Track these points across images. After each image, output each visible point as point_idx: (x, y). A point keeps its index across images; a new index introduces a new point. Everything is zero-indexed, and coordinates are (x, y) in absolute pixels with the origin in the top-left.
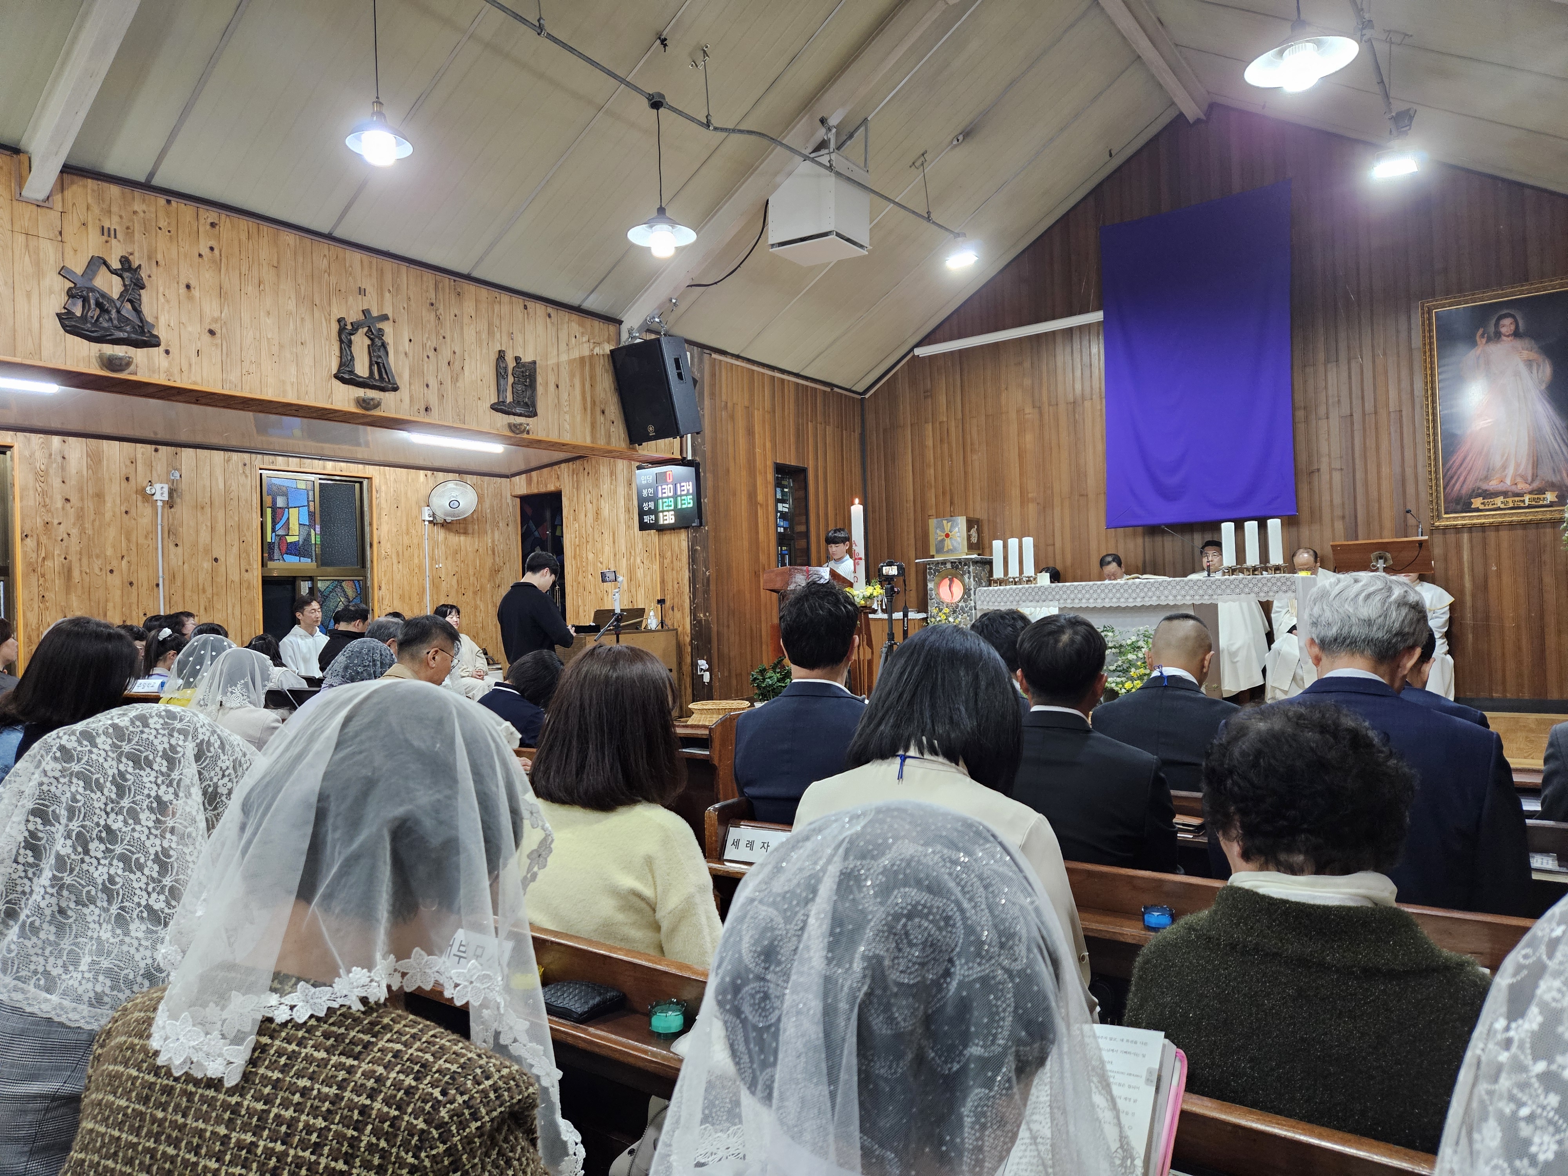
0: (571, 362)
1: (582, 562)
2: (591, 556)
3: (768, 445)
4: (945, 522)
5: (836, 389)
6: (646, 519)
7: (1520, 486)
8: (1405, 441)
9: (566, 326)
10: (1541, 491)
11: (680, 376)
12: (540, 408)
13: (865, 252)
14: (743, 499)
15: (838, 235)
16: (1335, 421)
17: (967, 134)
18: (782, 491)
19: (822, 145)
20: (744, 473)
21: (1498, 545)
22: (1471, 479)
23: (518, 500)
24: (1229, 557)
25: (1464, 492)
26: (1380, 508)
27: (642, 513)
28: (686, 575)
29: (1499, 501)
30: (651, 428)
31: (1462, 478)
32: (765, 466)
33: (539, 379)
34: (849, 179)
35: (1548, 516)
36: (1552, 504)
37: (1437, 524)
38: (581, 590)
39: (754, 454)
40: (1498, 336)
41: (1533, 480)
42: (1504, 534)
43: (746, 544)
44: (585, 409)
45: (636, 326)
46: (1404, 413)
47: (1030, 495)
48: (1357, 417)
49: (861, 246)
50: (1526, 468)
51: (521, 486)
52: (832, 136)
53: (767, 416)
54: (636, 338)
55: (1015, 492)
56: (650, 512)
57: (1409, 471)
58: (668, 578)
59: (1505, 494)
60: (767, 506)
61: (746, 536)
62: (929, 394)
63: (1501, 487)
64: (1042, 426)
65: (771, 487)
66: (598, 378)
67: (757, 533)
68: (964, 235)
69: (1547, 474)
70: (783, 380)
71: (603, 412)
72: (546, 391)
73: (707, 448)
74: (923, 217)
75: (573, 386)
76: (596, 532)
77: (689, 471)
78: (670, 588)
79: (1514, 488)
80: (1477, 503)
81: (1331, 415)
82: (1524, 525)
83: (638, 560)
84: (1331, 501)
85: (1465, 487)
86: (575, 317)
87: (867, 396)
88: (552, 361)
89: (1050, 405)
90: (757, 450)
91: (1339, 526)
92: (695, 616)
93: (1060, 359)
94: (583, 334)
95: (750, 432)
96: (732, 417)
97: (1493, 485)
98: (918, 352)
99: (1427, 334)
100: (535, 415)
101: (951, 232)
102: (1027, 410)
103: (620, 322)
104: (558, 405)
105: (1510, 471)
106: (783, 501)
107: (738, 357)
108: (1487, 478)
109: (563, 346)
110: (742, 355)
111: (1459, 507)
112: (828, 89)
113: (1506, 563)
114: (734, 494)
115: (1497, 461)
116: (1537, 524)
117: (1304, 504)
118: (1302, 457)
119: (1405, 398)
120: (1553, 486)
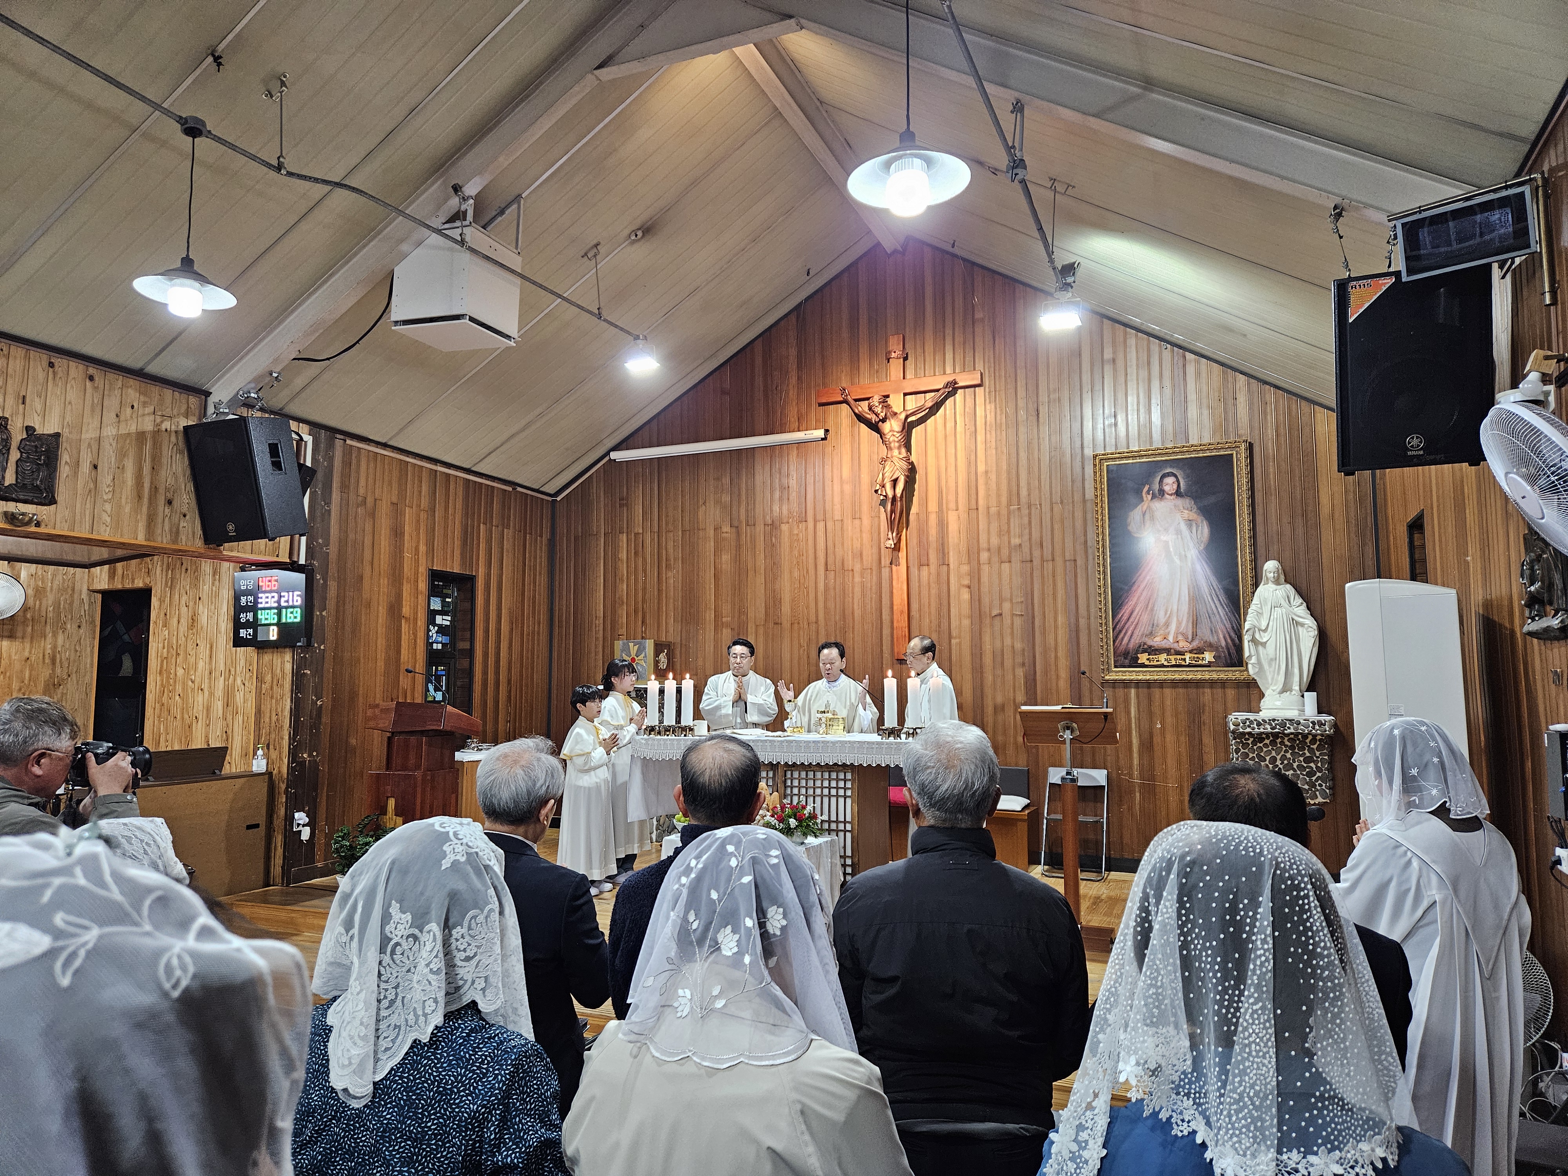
0: (119, 438)
1: (168, 678)
2: (180, 672)
3: (422, 548)
4: (631, 645)
5: (519, 489)
6: (243, 633)
7: (1182, 644)
8: (1079, 591)
9: (117, 392)
10: (1200, 651)
11: (277, 465)
12: (62, 492)
13: (512, 343)
14: (382, 611)
15: (472, 319)
16: (1017, 565)
17: (647, 230)
18: (443, 602)
19: (458, 216)
20: (384, 581)
21: (1163, 703)
22: (1139, 632)
23: (100, 596)
25: (1131, 646)
26: (1056, 657)
27: (238, 625)
28: (288, 704)
29: (1163, 658)
30: (231, 527)
31: (1129, 633)
32: (417, 573)
33: (65, 457)
34: (487, 258)
35: (1207, 677)
36: (1209, 665)
37: (1107, 677)
38: (165, 714)
39: (402, 558)
40: (1161, 493)
41: (1193, 640)
42: (1167, 691)
43: (381, 664)
44: (140, 497)
45: (225, 400)
46: (1079, 563)
47: (724, 620)
48: (1037, 562)
49: (508, 337)
50: (1186, 626)
51: (101, 578)
52: (469, 206)
53: (423, 515)
54: (227, 414)
55: (710, 616)
56: (247, 625)
57: (1082, 622)
58: (266, 708)
59: (1168, 651)
60: (415, 619)
61: (381, 656)
62: (625, 502)
63: (1164, 644)
64: (739, 547)
65: (422, 600)
66: (164, 460)
67: (399, 652)
68: (645, 338)
69: (1205, 634)
70: (448, 475)
71: (170, 502)
72: (76, 474)
73: (333, 550)
74: (591, 313)
75: (122, 468)
76: (190, 643)
77: (300, 578)
78: (267, 720)
79: (1176, 646)
80: (1143, 658)
81: (1013, 559)
82: (1186, 684)
83: (239, 681)
84: (1013, 647)
85: (1132, 640)
86: (132, 382)
87: (559, 499)
88: (89, 434)
89: (747, 525)
90: (407, 555)
91: (1020, 672)
92: (297, 755)
93: (759, 478)
94: (145, 404)
95: (397, 533)
96: (373, 515)
97: (1157, 641)
98: (614, 455)
99: (1098, 486)
100: (52, 501)
101: (628, 333)
102: (724, 530)
103: (208, 394)
104: (94, 490)
105: (1173, 628)
106: (442, 613)
107: (385, 445)
108: (1151, 634)
109: (109, 417)
110: (391, 443)
111: (1127, 662)
112: (465, 154)
113: (1169, 720)
114: (369, 605)
115: (1161, 618)
116: (1198, 684)
117: (987, 647)
118: (986, 600)
119: (1080, 548)
120: (1211, 647)
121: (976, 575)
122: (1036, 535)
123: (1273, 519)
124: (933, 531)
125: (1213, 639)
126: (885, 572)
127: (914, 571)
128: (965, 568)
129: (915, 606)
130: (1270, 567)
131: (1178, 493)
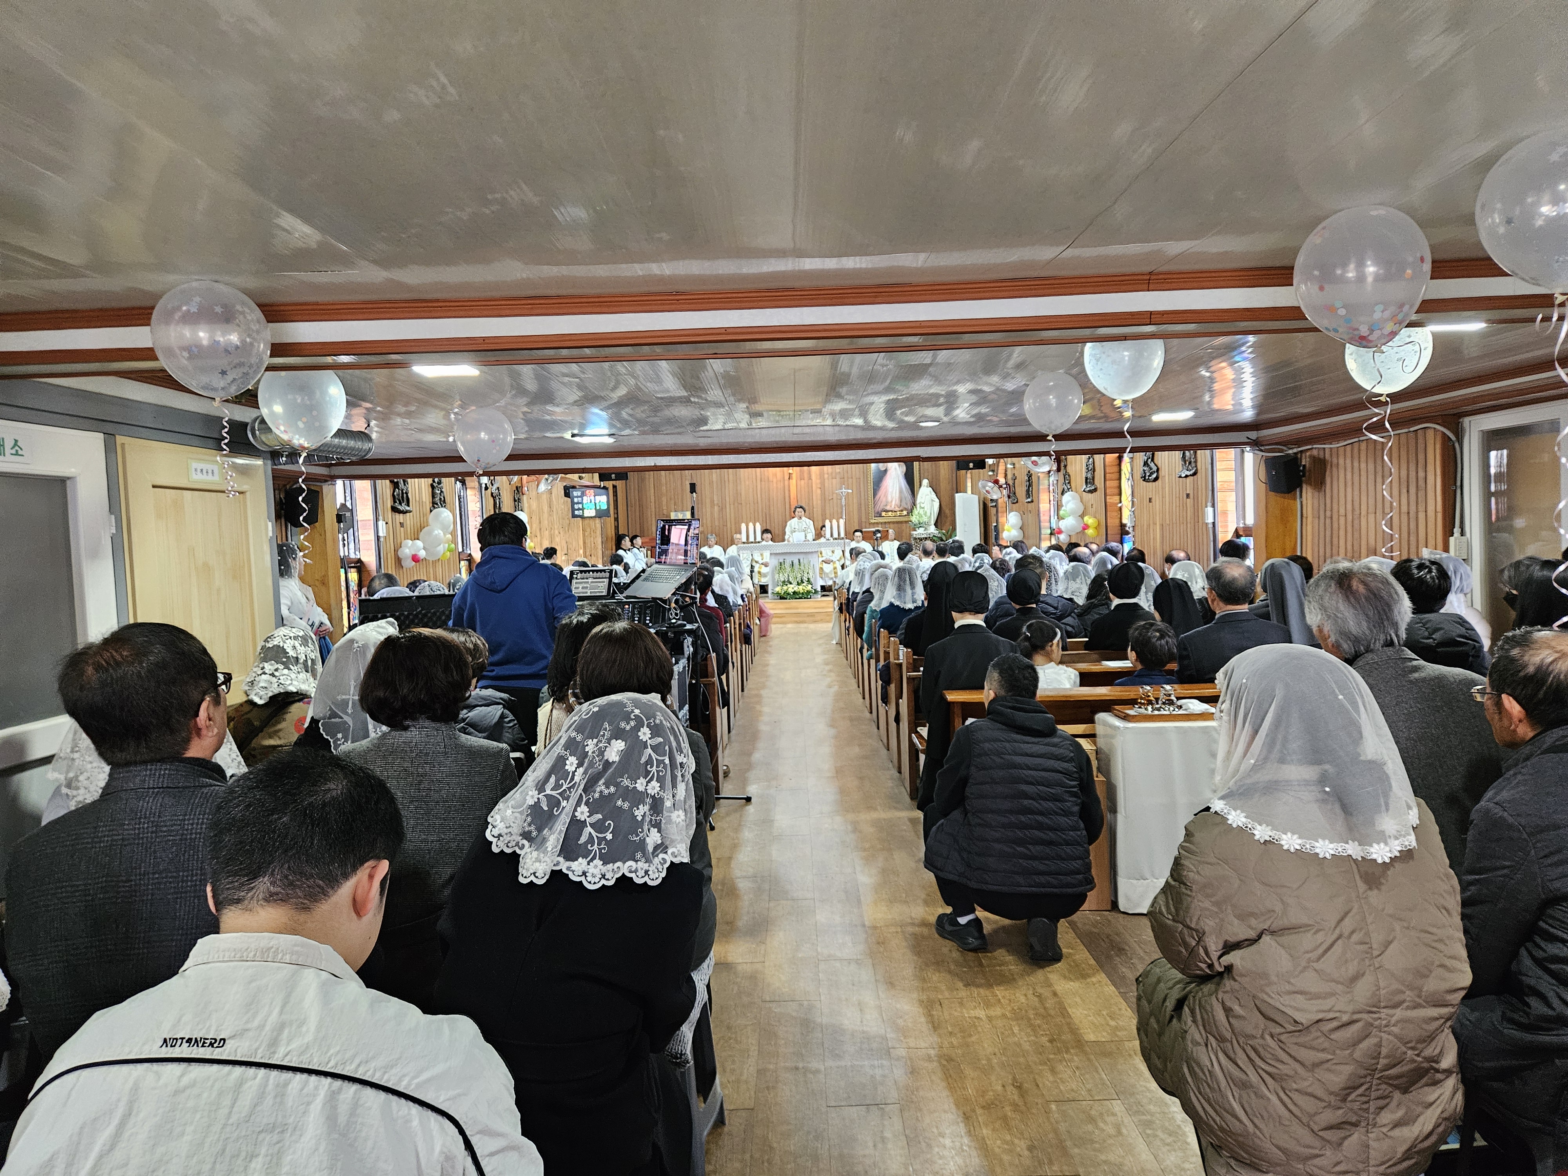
6: (576, 513)
7: (895, 510)
8: (861, 490)
10: (902, 511)
22: (882, 504)
24: (828, 535)
25: (879, 510)
27: (573, 510)
31: (879, 505)
41: (899, 506)
46: (862, 479)
50: (898, 502)
56: (579, 509)
59: (892, 511)
63: (891, 509)
69: (904, 505)
85: (880, 508)
105: (893, 503)
108: (886, 505)
111: (878, 515)
117: (828, 511)
118: (827, 493)
119: (862, 474)
120: (906, 509)
121: (823, 483)
125: (906, 507)
126: (786, 482)
127: (799, 482)
129: (799, 496)
130: (925, 482)
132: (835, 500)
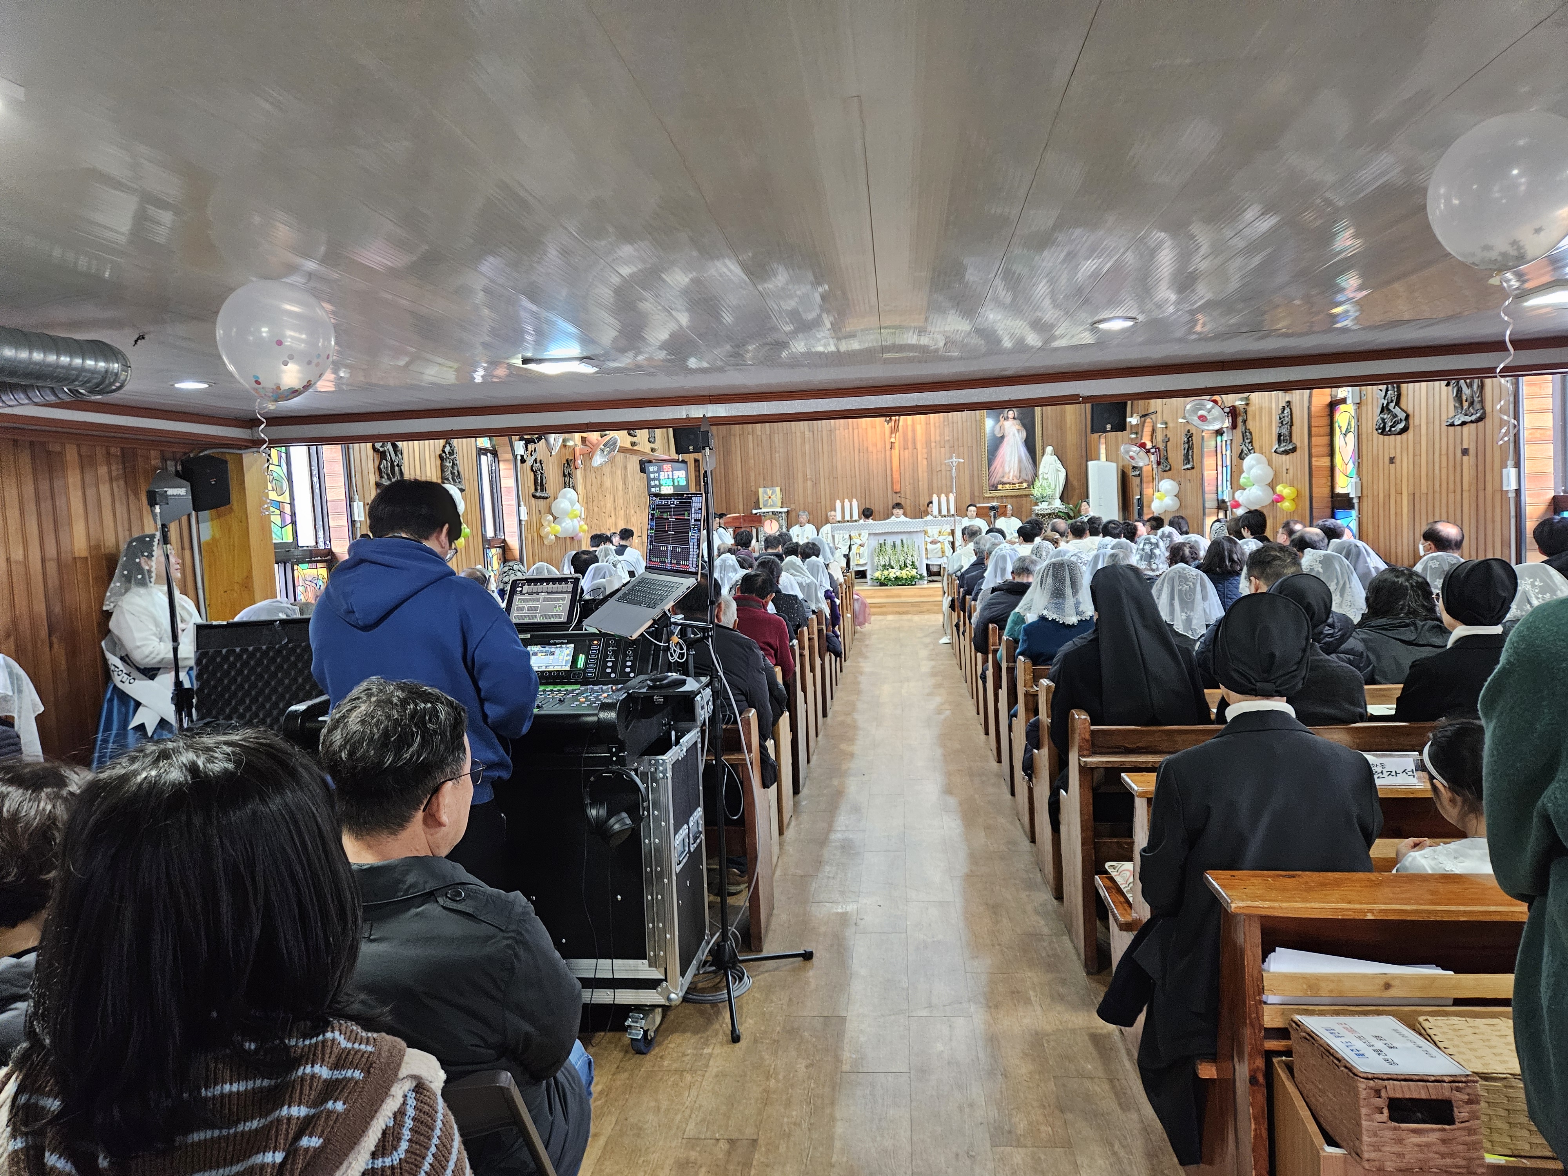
4: (767, 490)
6: (653, 490)
7: (1015, 481)
8: (974, 460)
10: (1022, 483)
22: (999, 475)
25: (995, 482)
27: (649, 487)
29: (1007, 486)
30: (691, 448)
31: (994, 476)
37: (986, 495)
40: (1007, 418)
41: (1018, 478)
46: (974, 447)
50: (1017, 473)
55: (800, 475)
56: (655, 486)
57: (976, 473)
59: (1009, 483)
63: (1008, 481)
69: (1024, 476)
79: (1012, 481)
80: (1000, 487)
82: (1017, 496)
105: (1011, 474)
108: (1002, 477)
111: (994, 489)
115: (1007, 470)
116: (1020, 496)
117: (935, 485)
118: (934, 464)
119: (974, 441)
120: (1027, 481)
121: (930, 453)
122: (955, 435)
123: (1050, 427)
124: (910, 434)
125: (1026, 478)
126: (888, 453)
127: (902, 452)
128: (925, 451)
129: (902, 468)
130: (1049, 449)
131: (1014, 418)
132: (944, 473)
